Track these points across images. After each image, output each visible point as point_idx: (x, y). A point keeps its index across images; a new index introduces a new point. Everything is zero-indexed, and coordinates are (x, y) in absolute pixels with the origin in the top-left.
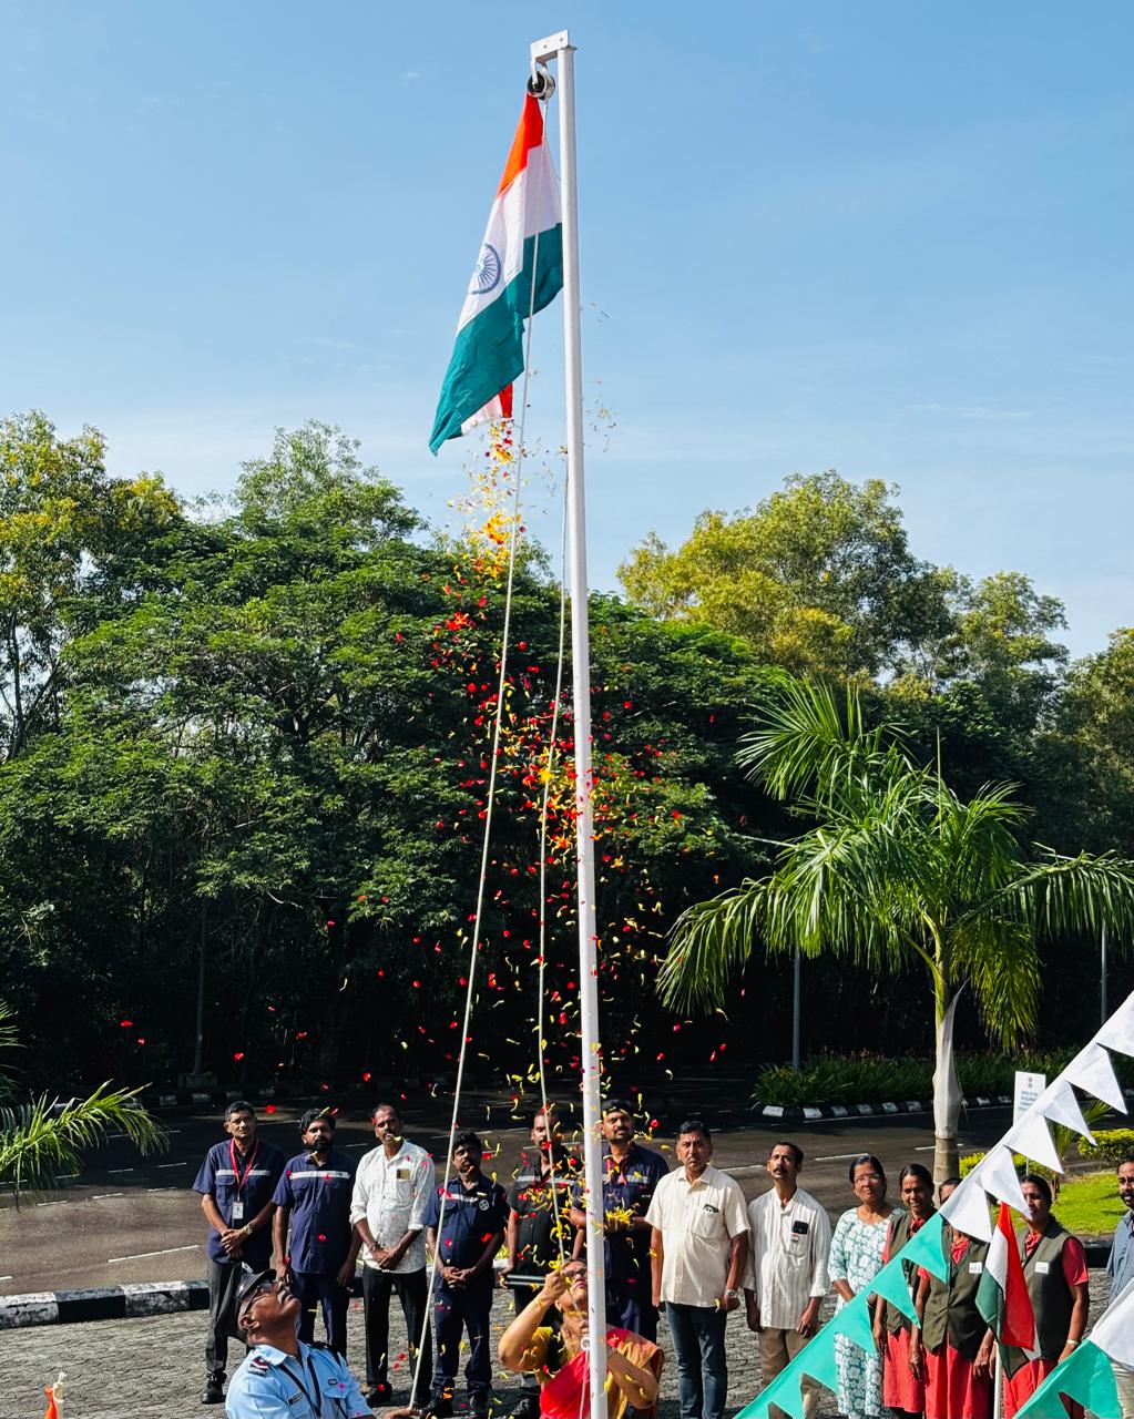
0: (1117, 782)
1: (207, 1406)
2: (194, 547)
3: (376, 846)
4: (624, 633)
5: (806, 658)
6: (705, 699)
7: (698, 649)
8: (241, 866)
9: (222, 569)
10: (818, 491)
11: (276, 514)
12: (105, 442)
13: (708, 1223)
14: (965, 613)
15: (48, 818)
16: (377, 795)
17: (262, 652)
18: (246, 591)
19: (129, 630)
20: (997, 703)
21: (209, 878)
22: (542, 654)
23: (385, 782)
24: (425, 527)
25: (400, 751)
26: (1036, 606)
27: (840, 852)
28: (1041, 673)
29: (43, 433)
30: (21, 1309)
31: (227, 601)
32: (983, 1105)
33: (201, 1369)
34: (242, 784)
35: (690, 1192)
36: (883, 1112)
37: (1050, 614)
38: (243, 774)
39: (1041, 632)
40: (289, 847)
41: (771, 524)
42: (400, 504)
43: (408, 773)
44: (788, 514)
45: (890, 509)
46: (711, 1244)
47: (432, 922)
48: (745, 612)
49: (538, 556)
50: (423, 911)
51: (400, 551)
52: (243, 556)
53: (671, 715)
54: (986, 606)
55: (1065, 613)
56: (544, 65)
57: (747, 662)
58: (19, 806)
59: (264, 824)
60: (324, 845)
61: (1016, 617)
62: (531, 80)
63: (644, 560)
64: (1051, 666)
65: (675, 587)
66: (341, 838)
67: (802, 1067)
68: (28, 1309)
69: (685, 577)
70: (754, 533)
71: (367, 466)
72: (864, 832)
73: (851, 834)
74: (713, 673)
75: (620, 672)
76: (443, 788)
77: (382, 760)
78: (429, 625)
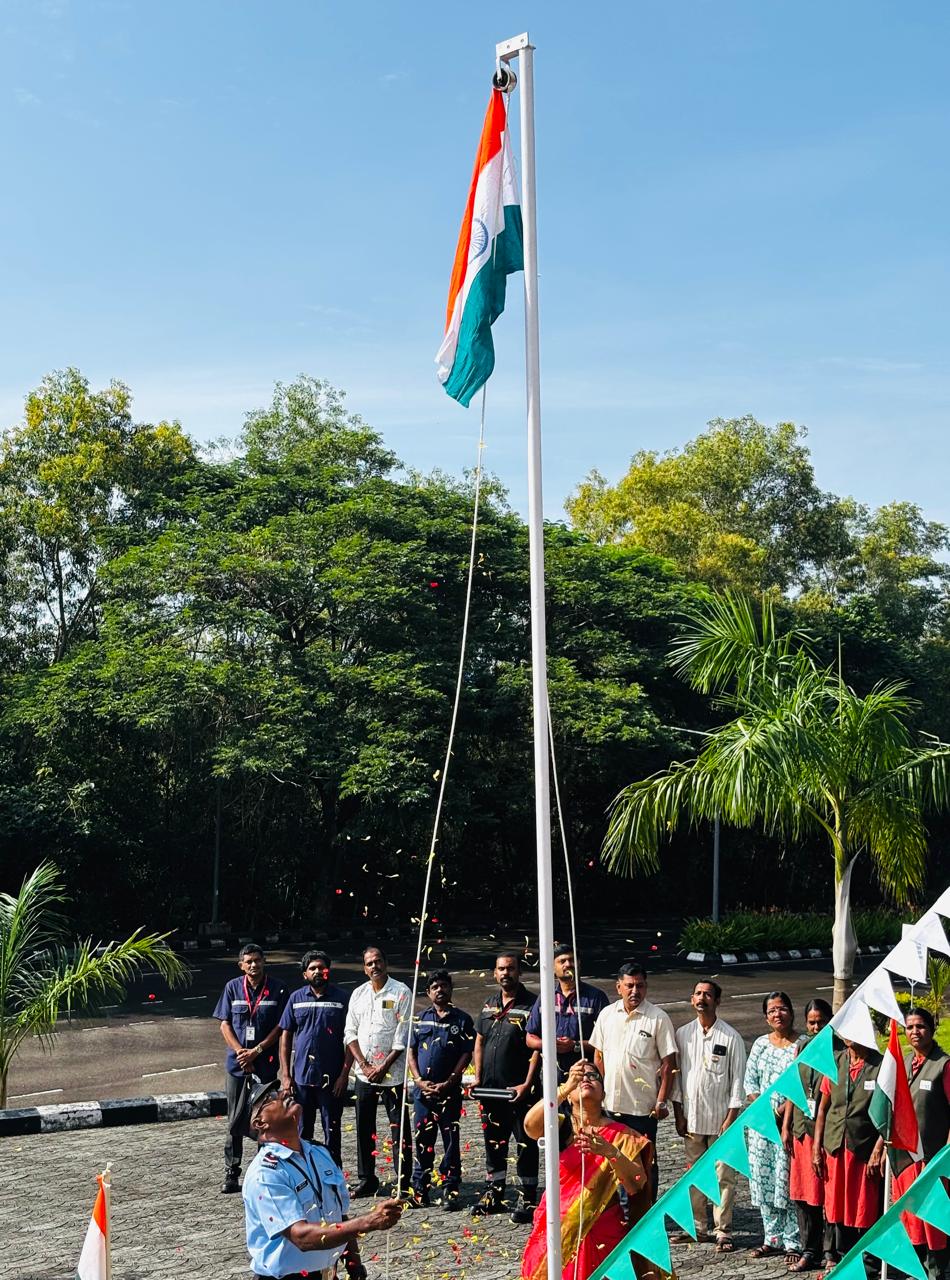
1: (226, 1195)
2: (207, 484)
3: (362, 735)
4: (570, 556)
5: (726, 576)
6: (639, 612)
7: (633, 569)
8: (249, 752)
9: (231, 502)
10: (737, 433)
11: (275, 455)
12: (130, 394)
13: (642, 1046)
14: (862, 536)
15: (88, 710)
16: (362, 692)
17: (264, 572)
18: (251, 521)
19: (154, 554)
20: (889, 614)
21: (223, 762)
22: (501, 574)
23: (369, 682)
24: (402, 466)
25: (381, 655)
26: (923, 529)
27: (758, 738)
28: (928, 588)
29: (79, 388)
30: (71, 1115)
31: (235, 529)
32: (875, 953)
33: (220, 1165)
34: (249, 683)
35: (628, 1020)
36: (790, 958)
37: (937, 537)
38: (250, 675)
39: (928, 553)
40: (289, 736)
41: (696, 461)
42: (380, 447)
43: (389, 674)
44: (711, 453)
45: (799, 448)
46: (644, 1063)
47: (409, 799)
48: (674, 537)
49: (497, 490)
50: (401, 790)
51: (380, 486)
52: (248, 491)
53: (609, 625)
54: (881, 530)
56: (507, 63)
57: (675, 580)
58: (64, 701)
59: (267, 717)
60: (317, 735)
61: (906, 540)
62: (496, 76)
63: (587, 495)
64: (936, 582)
65: (614, 517)
66: (333, 729)
67: (720, 920)
68: (77, 1115)
69: (623, 507)
70: (682, 470)
71: (351, 414)
72: (777, 722)
73: (766, 723)
74: (646, 590)
75: (567, 589)
76: (418, 687)
77: (366, 664)
78: (405, 549)
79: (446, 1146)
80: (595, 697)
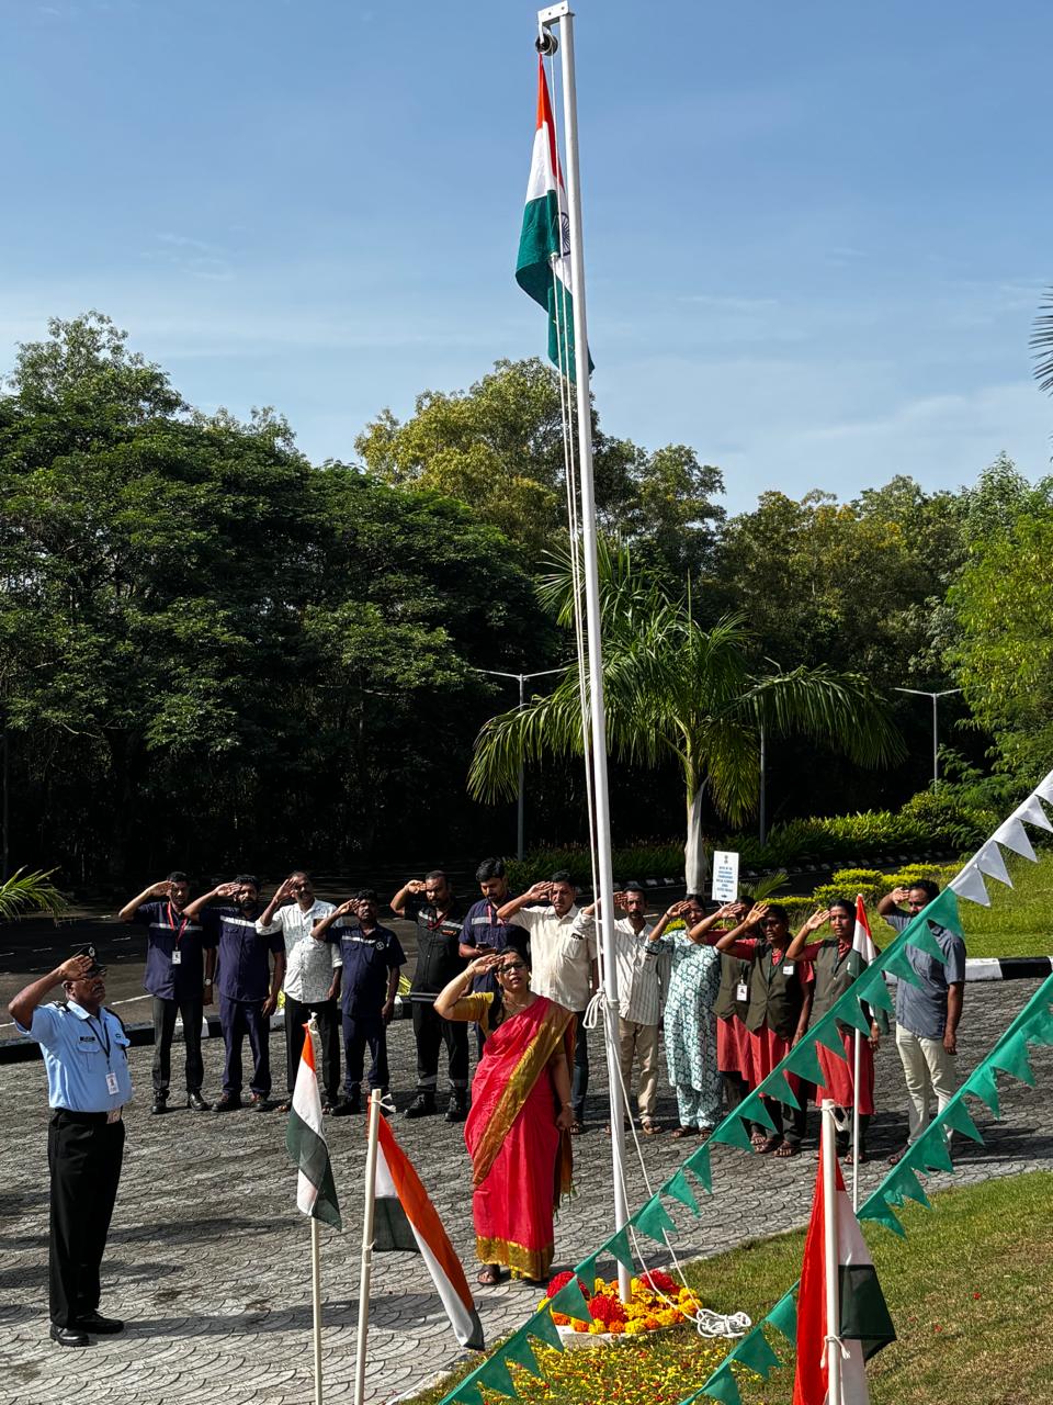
0: (765, 621)
1: (158, 1116)
3: (166, 683)
4: (369, 499)
5: (520, 519)
6: (441, 555)
7: (430, 513)
8: (46, 703)
9: (8, 441)
10: (523, 375)
11: (52, 392)
13: (574, 947)
14: (642, 480)
16: (168, 642)
17: (53, 515)
18: (33, 461)
20: (671, 557)
21: (21, 712)
23: (171, 631)
24: (186, 409)
25: (181, 602)
26: (699, 474)
28: (704, 530)
31: (16, 470)
32: (669, 884)
34: (41, 631)
35: (560, 925)
37: (711, 480)
38: (43, 623)
39: (703, 496)
40: (88, 685)
41: (485, 402)
42: (166, 387)
43: (189, 619)
44: (499, 394)
46: (577, 963)
47: (220, 747)
48: (471, 479)
49: (283, 433)
50: (211, 738)
51: (164, 426)
52: (27, 430)
53: (411, 570)
55: (723, 479)
56: (549, 28)
57: (469, 522)
59: (63, 666)
60: (118, 684)
61: (684, 484)
62: (539, 40)
63: (379, 433)
64: (712, 524)
66: (134, 677)
67: (525, 859)
69: (421, 448)
71: (132, 354)
72: (632, 654)
73: (621, 656)
74: (447, 532)
75: (369, 531)
76: (223, 634)
77: (166, 610)
78: (201, 490)
79: (373, 1056)
80: (404, 642)
